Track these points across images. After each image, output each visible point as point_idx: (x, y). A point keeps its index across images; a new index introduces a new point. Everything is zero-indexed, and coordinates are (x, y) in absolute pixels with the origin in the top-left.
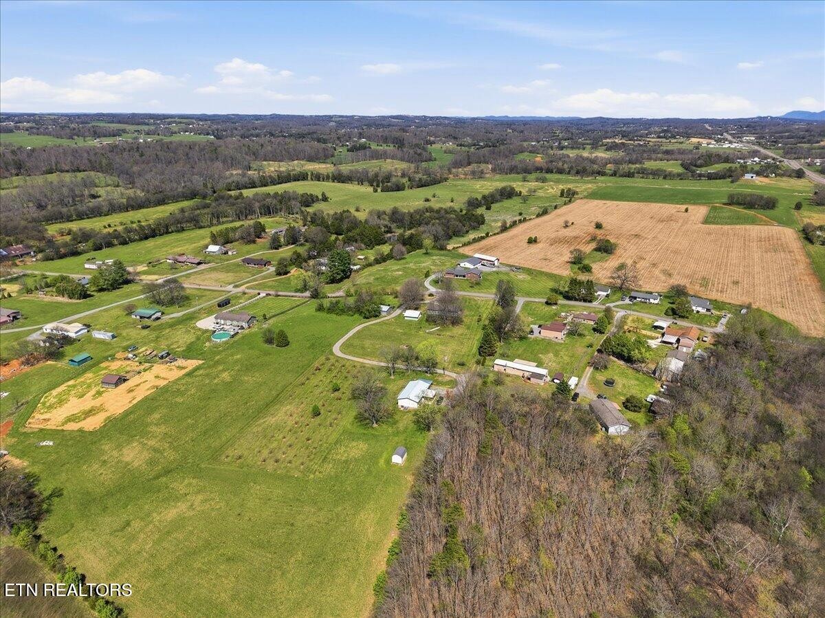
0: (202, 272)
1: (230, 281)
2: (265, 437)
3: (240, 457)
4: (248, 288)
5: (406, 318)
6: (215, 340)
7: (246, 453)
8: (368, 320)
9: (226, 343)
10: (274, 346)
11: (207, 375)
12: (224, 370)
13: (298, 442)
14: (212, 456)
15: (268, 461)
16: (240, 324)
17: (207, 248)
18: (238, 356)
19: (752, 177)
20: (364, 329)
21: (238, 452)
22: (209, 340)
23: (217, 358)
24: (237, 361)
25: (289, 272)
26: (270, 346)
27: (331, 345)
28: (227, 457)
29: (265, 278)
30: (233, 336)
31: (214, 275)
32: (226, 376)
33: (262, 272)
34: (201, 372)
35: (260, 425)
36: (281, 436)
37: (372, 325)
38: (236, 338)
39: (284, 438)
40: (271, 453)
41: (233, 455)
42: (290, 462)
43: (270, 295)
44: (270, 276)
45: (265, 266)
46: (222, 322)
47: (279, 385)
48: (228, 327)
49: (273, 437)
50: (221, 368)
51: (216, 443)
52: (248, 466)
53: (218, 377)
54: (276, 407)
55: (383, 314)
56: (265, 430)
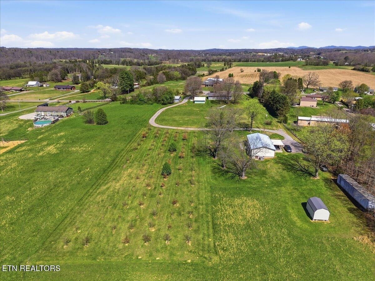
0: (24, 94)
1: (46, 98)
2: (115, 206)
3: (88, 240)
4: (60, 100)
5: (195, 102)
6: (37, 125)
7: (95, 232)
8: (166, 106)
9: (48, 127)
10: (95, 124)
11: (30, 150)
12: (48, 145)
13: (163, 207)
14: (43, 244)
15: (132, 241)
16: (59, 114)
17: (28, 83)
18: (62, 134)
19: (301, 60)
20: (167, 110)
21: (82, 233)
22: (31, 126)
23: (39, 137)
24: (61, 137)
25: (90, 91)
26: (91, 125)
27: (146, 121)
28: (67, 242)
29: (73, 94)
30: (54, 122)
31: (33, 96)
32: (52, 149)
33: (70, 92)
34: (24, 148)
35: (103, 193)
36: (136, 203)
37: (171, 108)
38: (57, 123)
39: (140, 204)
40: (131, 227)
41: (76, 239)
42: (167, 238)
43: (79, 102)
44: (76, 93)
45: (71, 89)
46: (43, 114)
47: (112, 152)
48: (49, 117)
49: (125, 204)
50: (45, 143)
51: (47, 224)
52: (103, 253)
53: (43, 150)
54: (117, 171)
55: (176, 101)
56: (111, 198)
